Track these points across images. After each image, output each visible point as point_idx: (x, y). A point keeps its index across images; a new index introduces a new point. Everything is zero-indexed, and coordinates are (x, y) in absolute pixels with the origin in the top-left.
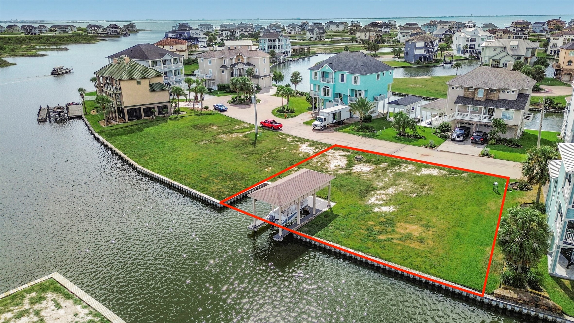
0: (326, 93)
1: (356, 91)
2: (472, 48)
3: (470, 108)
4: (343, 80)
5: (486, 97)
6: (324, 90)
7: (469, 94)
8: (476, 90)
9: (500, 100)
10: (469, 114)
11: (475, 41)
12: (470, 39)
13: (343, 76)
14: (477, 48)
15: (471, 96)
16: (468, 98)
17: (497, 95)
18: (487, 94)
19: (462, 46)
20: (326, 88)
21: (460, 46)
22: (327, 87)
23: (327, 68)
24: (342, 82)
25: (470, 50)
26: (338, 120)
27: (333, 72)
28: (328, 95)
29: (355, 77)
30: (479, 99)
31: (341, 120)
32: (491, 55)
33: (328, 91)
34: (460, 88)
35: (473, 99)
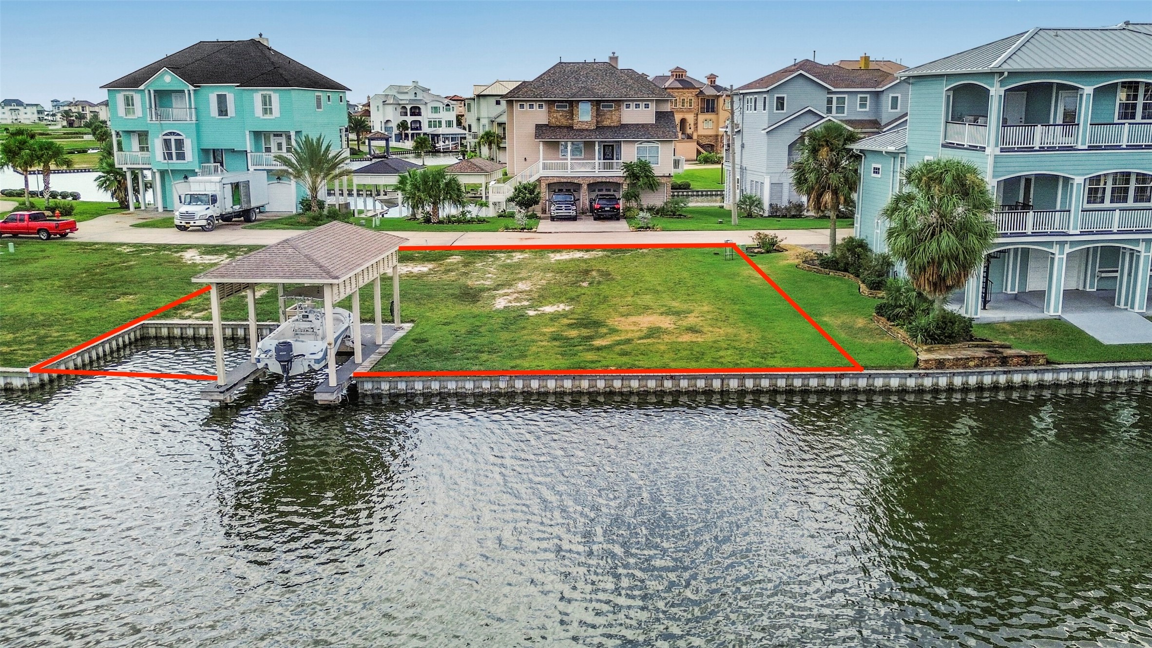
0: (174, 151)
1: (267, 137)
2: (417, 129)
3: (569, 147)
4: (223, 111)
5: (597, 122)
6: (167, 143)
7: (558, 117)
8: (572, 106)
9: (624, 126)
10: (569, 162)
11: (419, 114)
12: (408, 107)
13: (222, 99)
14: (426, 129)
15: (564, 122)
16: (560, 127)
17: (617, 113)
18: (598, 115)
19: (394, 125)
20: (173, 138)
21: (390, 125)
22: (174, 134)
23: (168, 80)
24: (220, 114)
25: (413, 135)
26: (245, 207)
27: (191, 88)
28: (181, 156)
29: (264, 97)
30: (584, 127)
31: (253, 205)
32: (493, 114)
33: (180, 144)
34: (536, 106)
35: (570, 128)
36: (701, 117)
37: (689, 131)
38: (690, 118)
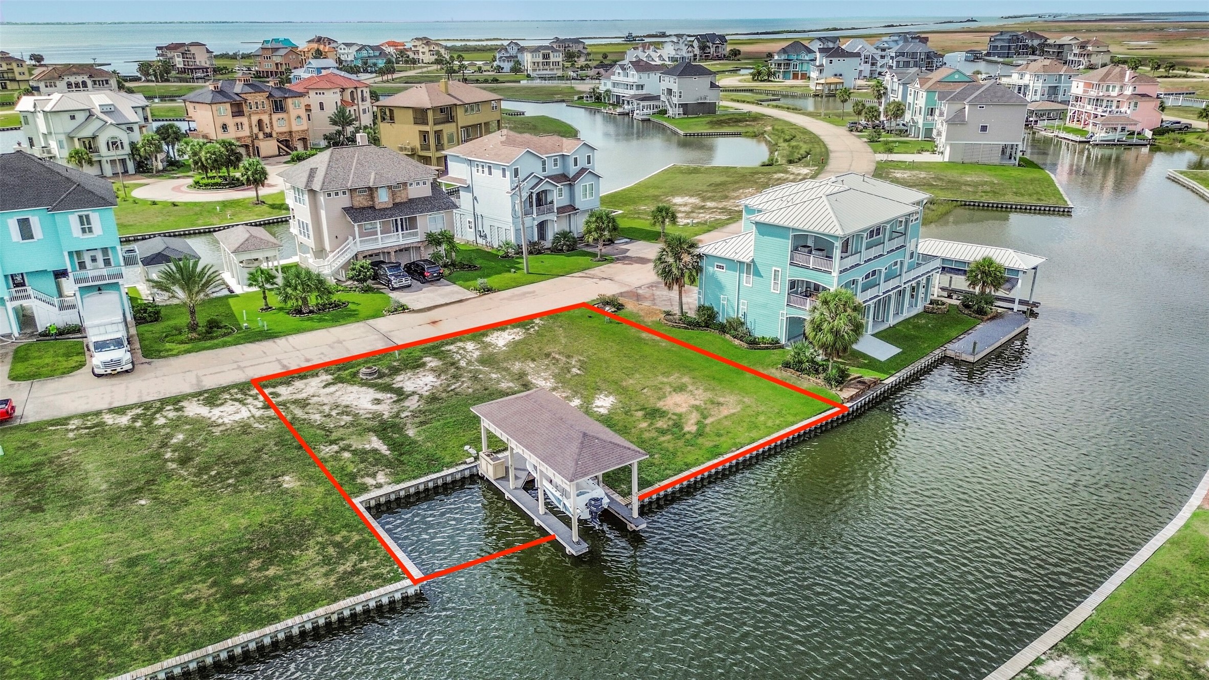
1: (78, 253)
3: (378, 224)
4: (27, 234)
5: (393, 200)
7: (361, 201)
8: (371, 191)
9: (411, 201)
10: (379, 236)
15: (368, 204)
16: (364, 208)
17: (405, 192)
18: (392, 194)
24: (24, 237)
30: (385, 206)
34: (340, 194)
35: (372, 208)
36: (275, 117)
37: (268, 130)
38: (265, 118)
